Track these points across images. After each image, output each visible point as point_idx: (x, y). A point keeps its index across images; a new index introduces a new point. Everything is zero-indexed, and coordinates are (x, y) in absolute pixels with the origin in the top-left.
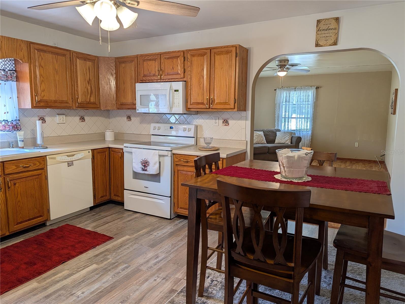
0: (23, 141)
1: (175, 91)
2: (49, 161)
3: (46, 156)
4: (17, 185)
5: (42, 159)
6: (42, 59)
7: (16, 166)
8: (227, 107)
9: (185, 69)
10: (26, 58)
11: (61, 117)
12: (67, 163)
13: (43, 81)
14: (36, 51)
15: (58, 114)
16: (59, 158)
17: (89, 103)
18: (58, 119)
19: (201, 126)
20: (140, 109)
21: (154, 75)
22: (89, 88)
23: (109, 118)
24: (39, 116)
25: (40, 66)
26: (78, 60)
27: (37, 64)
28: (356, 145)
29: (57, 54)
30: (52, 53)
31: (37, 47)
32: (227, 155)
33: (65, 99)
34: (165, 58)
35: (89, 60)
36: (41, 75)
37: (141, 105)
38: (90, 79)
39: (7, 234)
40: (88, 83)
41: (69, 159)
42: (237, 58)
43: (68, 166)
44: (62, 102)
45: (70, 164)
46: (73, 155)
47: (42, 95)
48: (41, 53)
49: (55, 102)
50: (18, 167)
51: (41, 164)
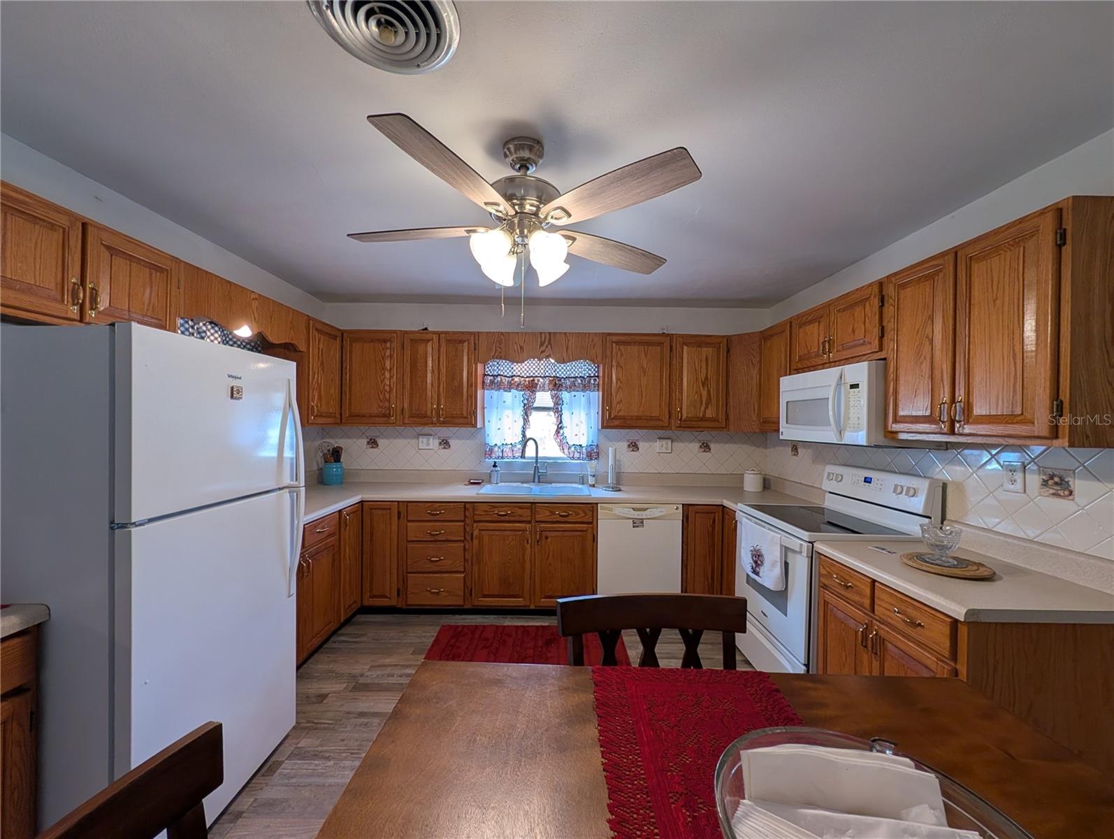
0: (594, 476)
1: (853, 386)
2: (601, 512)
3: (597, 504)
4: (549, 540)
5: (589, 510)
6: (622, 355)
7: (550, 512)
9: (883, 328)
10: (599, 358)
11: (664, 442)
12: (631, 521)
13: (620, 387)
14: (614, 345)
15: (660, 438)
16: (618, 510)
17: (703, 419)
18: (658, 446)
19: (959, 486)
20: (788, 432)
21: (817, 355)
22: (705, 393)
23: (766, 447)
24: (628, 441)
25: (618, 365)
26: (685, 347)
27: (614, 364)
29: (648, 344)
30: (640, 343)
31: (615, 338)
32: (970, 613)
33: (655, 413)
34: (839, 311)
35: (708, 345)
36: (618, 379)
37: (787, 423)
38: (706, 378)
39: (532, 607)
40: (703, 384)
41: (636, 515)
42: (1067, 250)
43: (634, 527)
44: (651, 418)
45: (638, 523)
46: (645, 509)
47: (618, 409)
48: (622, 347)
49: (638, 418)
50: (553, 513)
51: (586, 514)
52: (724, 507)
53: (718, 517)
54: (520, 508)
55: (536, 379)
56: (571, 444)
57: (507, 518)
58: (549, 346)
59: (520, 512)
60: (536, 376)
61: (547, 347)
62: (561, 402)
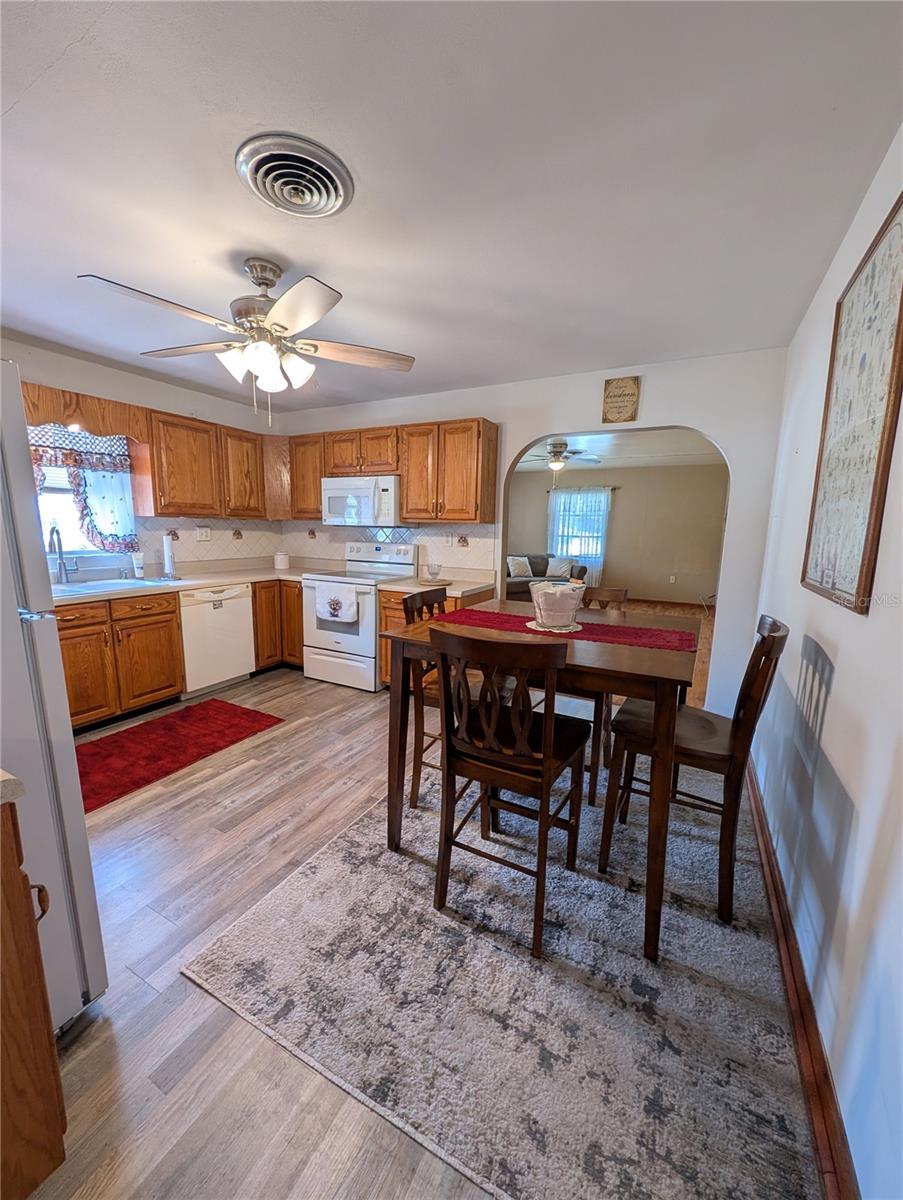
0: (142, 568)
1: (383, 490)
2: (184, 600)
3: (178, 592)
4: (132, 637)
5: (173, 597)
6: (171, 437)
7: (130, 607)
8: (465, 516)
9: (398, 457)
10: (145, 436)
11: (204, 530)
12: (211, 604)
13: (172, 472)
14: (161, 425)
15: (198, 526)
16: (199, 595)
17: (248, 508)
18: (199, 533)
19: (424, 547)
20: (329, 520)
21: (350, 465)
22: (248, 485)
23: (282, 533)
24: (167, 529)
25: (168, 447)
26: (229, 440)
27: (163, 445)
28: (672, 579)
29: (196, 430)
30: (188, 428)
31: (162, 417)
32: (463, 593)
33: (209, 502)
34: (368, 438)
35: (248, 440)
36: (169, 464)
37: (329, 512)
38: (248, 471)
39: (119, 713)
40: (246, 476)
41: (216, 597)
42: (481, 440)
43: (215, 608)
44: (204, 507)
45: (217, 605)
46: (222, 591)
47: (172, 495)
48: (170, 429)
49: (193, 506)
50: (134, 608)
51: (170, 604)
52: (280, 580)
53: (276, 589)
54: (92, 608)
55: (41, 449)
56: (106, 532)
57: (75, 623)
58: (78, 411)
59: (92, 613)
60: (40, 446)
61: (75, 411)
62: (83, 483)
